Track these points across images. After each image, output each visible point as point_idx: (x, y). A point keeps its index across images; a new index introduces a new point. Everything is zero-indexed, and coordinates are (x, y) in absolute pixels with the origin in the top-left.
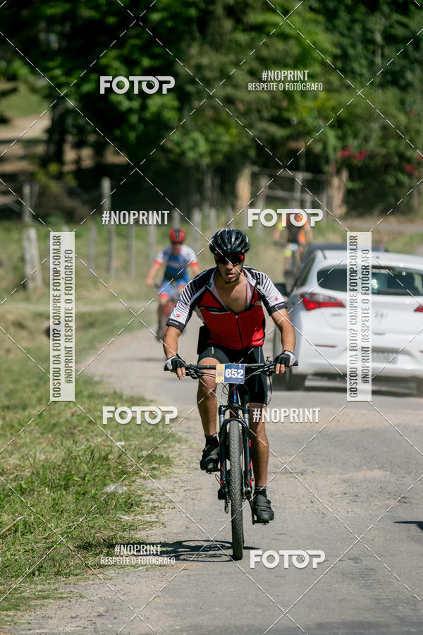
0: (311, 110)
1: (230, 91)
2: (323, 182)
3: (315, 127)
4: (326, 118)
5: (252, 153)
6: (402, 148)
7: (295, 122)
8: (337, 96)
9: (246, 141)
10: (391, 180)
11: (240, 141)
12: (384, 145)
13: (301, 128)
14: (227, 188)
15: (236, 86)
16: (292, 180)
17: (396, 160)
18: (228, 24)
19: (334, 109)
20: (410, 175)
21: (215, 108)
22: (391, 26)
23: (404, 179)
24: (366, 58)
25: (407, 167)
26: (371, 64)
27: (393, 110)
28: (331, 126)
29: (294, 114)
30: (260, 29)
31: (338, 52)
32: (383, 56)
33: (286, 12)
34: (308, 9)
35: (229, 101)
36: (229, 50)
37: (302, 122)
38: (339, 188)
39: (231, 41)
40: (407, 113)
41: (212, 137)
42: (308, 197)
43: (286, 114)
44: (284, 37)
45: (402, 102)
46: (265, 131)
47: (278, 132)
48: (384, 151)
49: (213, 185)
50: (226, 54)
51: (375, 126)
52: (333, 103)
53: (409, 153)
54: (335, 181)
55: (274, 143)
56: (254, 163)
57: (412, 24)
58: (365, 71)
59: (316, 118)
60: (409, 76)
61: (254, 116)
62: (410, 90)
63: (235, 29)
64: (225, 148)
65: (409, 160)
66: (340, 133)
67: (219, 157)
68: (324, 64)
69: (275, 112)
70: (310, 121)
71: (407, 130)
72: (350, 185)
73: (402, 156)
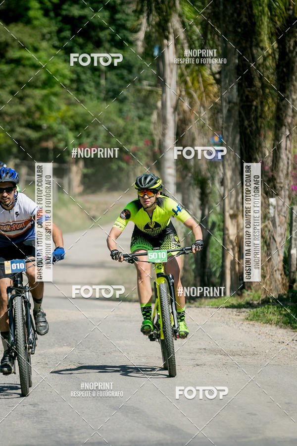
0: (56, 118)
2: (67, 169)
3: (60, 130)
4: (67, 124)
5: (15, 150)
7: (45, 128)
8: (74, 108)
9: (10, 142)
10: (114, 167)
11: (6, 142)
13: (49, 132)
19: (72, 117)
20: (128, 163)
23: (123, 165)
24: (94, 82)
25: (125, 156)
26: (98, 85)
27: (114, 116)
28: (71, 130)
29: (44, 122)
30: (18, 62)
31: (74, 76)
32: (106, 79)
33: (36, 50)
34: (51, 46)
37: (50, 127)
38: (77, 173)
40: (124, 119)
42: (55, 180)
43: (39, 122)
44: (35, 67)
45: (120, 111)
46: (24, 134)
47: (32, 134)
52: (71, 113)
54: (74, 169)
55: (30, 143)
56: (16, 157)
58: (93, 90)
59: (59, 124)
60: (124, 92)
61: (16, 123)
62: (126, 102)
65: (126, 152)
66: (77, 134)
69: (30, 120)
70: (56, 126)
71: (125, 130)
72: (85, 171)
73: (121, 150)
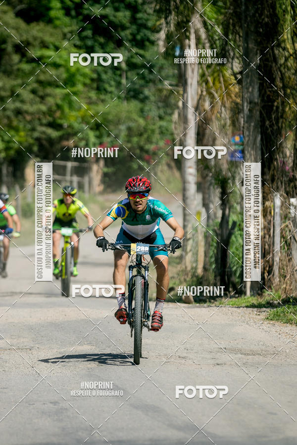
0: (77, 117)
1: (18, 105)
2: (87, 168)
3: (80, 129)
4: (87, 123)
5: (35, 149)
6: (142, 143)
7: (66, 127)
8: (96, 108)
9: (31, 141)
10: (135, 166)
11: (26, 141)
12: (129, 141)
13: (70, 131)
14: (18, 174)
15: (23, 102)
16: (65, 167)
17: (138, 151)
18: (16, 58)
20: (148, 162)
21: (8, 118)
22: (132, 57)
23: (144, 164)
24: (115, 81)
25: (145, 156)
26: (119, 84)
27: (135, 116)
28: (91, 129)
29: (65, 121)
31: (95, 76)
32: (127, 78)
33: (57, 48)
34: (73, 45)
35: (18, 112)
36: (17, 77)
37: (70, 126)
38: (97, 172)
39: (18, 70)
40: (145, 118)
41: (6, 138)
42: (75, 179)
43: (59, 121)
44: (56, 66)
45: (142, 111)
46: (44, 133)
47: (54, 134)
48: (129, 145)
49: (8, 172)
50: (15, 79)
51: (123, 127)
52: (92, 112)
53: (147, 147)
54: (95, 168)
55: (51, 141)
56: (37, 156)
57: (148, 55)
58: (113, 89)
59: (80, 123)
60: (146, 92)
61: (37, 122)
62: (147, 102)
63: (20, 61)
64: (16, 146)
65: (147, 152)
66: (97, 133)
67: (12, 152)
68: (85, 85)
69: (51, 119)
70: (76, 125)
71: (146, 130)
72: (106, 170)
73: (142, 149)
